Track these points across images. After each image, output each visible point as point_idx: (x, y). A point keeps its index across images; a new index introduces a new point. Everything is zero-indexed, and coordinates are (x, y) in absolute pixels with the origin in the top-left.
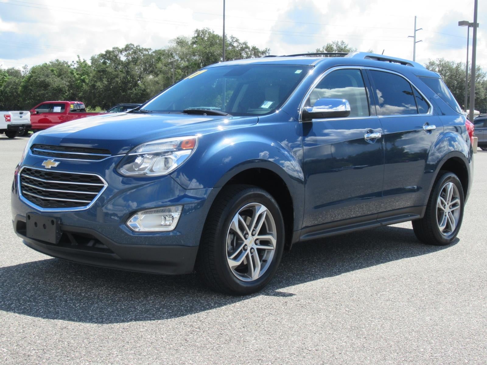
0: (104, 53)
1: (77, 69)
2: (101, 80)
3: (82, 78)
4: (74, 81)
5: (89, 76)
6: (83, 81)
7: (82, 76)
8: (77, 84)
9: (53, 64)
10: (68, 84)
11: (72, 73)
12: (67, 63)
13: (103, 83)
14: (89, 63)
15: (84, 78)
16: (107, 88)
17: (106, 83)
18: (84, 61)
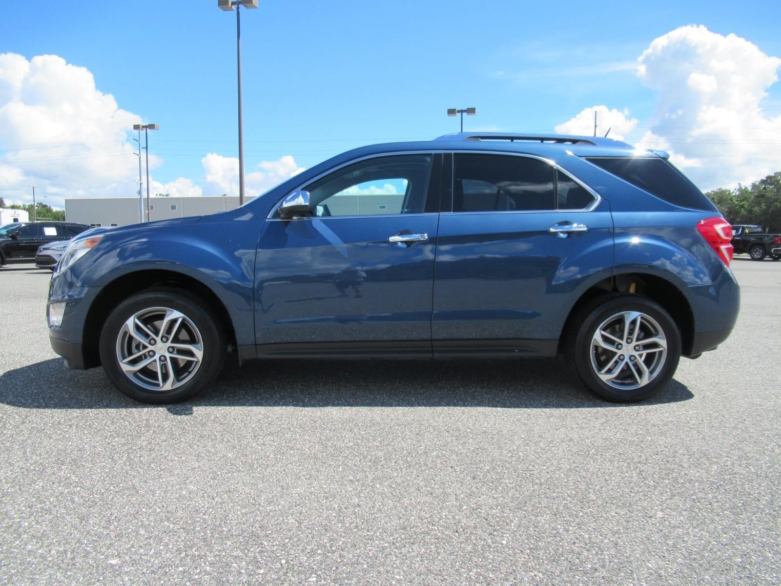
0: (765, 179)
1: (738, 196)
2: (759, 204)
3: (741, 204)
4: (733, 207)
5: (748, 202)
6: (742, 206)
7: (741, 202)
8: (736, 210)
9: (716, 193)
10: (726, 210)
11: (731, 200)
12: (729, 191)
13: (761, 208)
14: (750, 189)
15: (743, 204)
16: (765, 213)
17: (764, 207)
18: (746, 188)
